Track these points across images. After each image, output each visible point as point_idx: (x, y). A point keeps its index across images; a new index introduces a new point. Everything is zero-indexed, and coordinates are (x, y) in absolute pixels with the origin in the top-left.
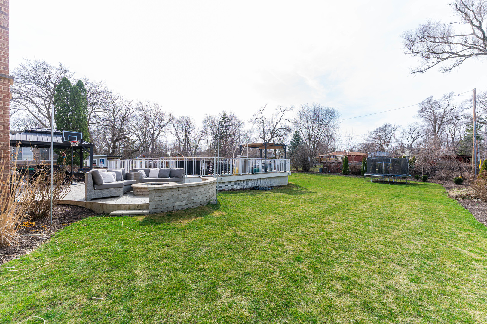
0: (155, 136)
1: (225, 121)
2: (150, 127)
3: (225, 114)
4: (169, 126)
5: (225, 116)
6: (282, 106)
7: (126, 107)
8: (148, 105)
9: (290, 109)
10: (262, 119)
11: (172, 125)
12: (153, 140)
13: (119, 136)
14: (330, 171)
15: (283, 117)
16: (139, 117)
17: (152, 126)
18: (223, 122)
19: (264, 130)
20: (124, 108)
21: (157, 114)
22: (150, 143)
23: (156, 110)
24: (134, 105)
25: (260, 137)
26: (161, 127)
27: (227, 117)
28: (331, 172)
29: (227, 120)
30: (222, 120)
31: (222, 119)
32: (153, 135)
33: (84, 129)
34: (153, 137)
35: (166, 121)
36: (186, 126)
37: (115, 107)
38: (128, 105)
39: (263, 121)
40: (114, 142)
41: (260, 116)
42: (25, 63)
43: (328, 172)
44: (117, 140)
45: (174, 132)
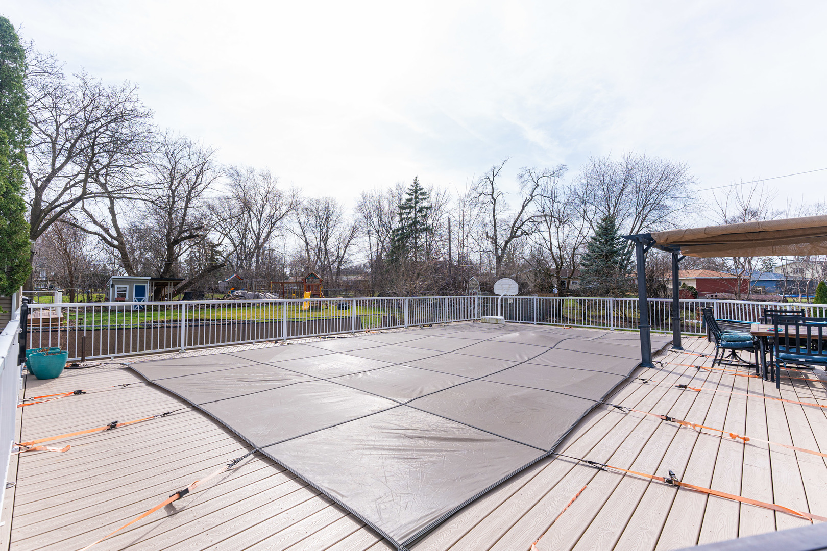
0: (261, 241)
1: (416, 198)
3: (415, 183)
5: (416, 187)
6: (533, 169)
8: (251, 176)
10: (492, 195)
11: (294, 216)
12: (258, 247)
13: (180, 233)
17: (258, 220)
18: (411, 200)
19: (495, 220)
21: (267, 195)
22: (253, 252)
23: (267, 186)
25: (488, 237)
26: (273, 221)
27: (421, 189)
29: (420, 197)
30: (410, 197)
31: (410, 195)
32: (258, 236)
34: (258, 241)
35: (284, 209)
36: (324, 219)
37: (173, 168)
39: (495, 200)
40: (170, 247)
44: (177, 241)
45: (299, 231)
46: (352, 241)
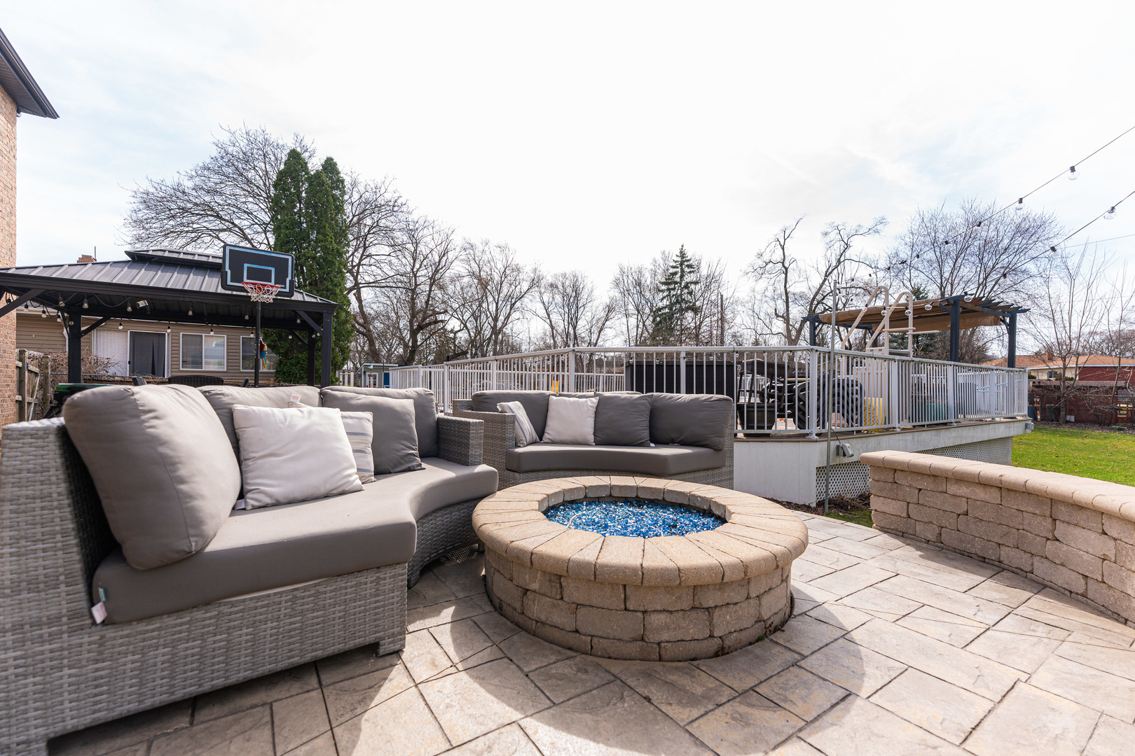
0: (499, 324)
1: (682, 271)
2: (490, 299)
3: (681, 252)
4: (531, 297)
5: (683, 257)
6: (843, 224)
7: (441, 249)
8: (486, 249)
9: (874, 230)
10: (783, 263)
11: (537, 295)
12: (496, 332)
13: (424, 319)
14: (1072, 418)
15: (848, 254)
16: (466, 280)
17: (494, 299)
18: (676, 273)
19: (787, 293)
20: (435, 250)
21: (505, 271)
22: (490, 339)
23: (504, 260)
24: (457, 241)
25: (777, 315)
26: (513, 301)
27: (688, 261)
28: (1077, 421)
29: (687, 270)
30: (674, 271)
31: (674, 267)
32: (496, 319)
33: (336, 286)
34: (495, 326)
35: (525, 287)
36: (572, 297)
37: (416, 250)
38: (444, 243)
39: (786, 269)
40: (414, 334)
41: (778, 256)
42: (225, 138)
43: (1068, 422)
44: (420, 328)
45: (542, 312)
46: (608, 323)
